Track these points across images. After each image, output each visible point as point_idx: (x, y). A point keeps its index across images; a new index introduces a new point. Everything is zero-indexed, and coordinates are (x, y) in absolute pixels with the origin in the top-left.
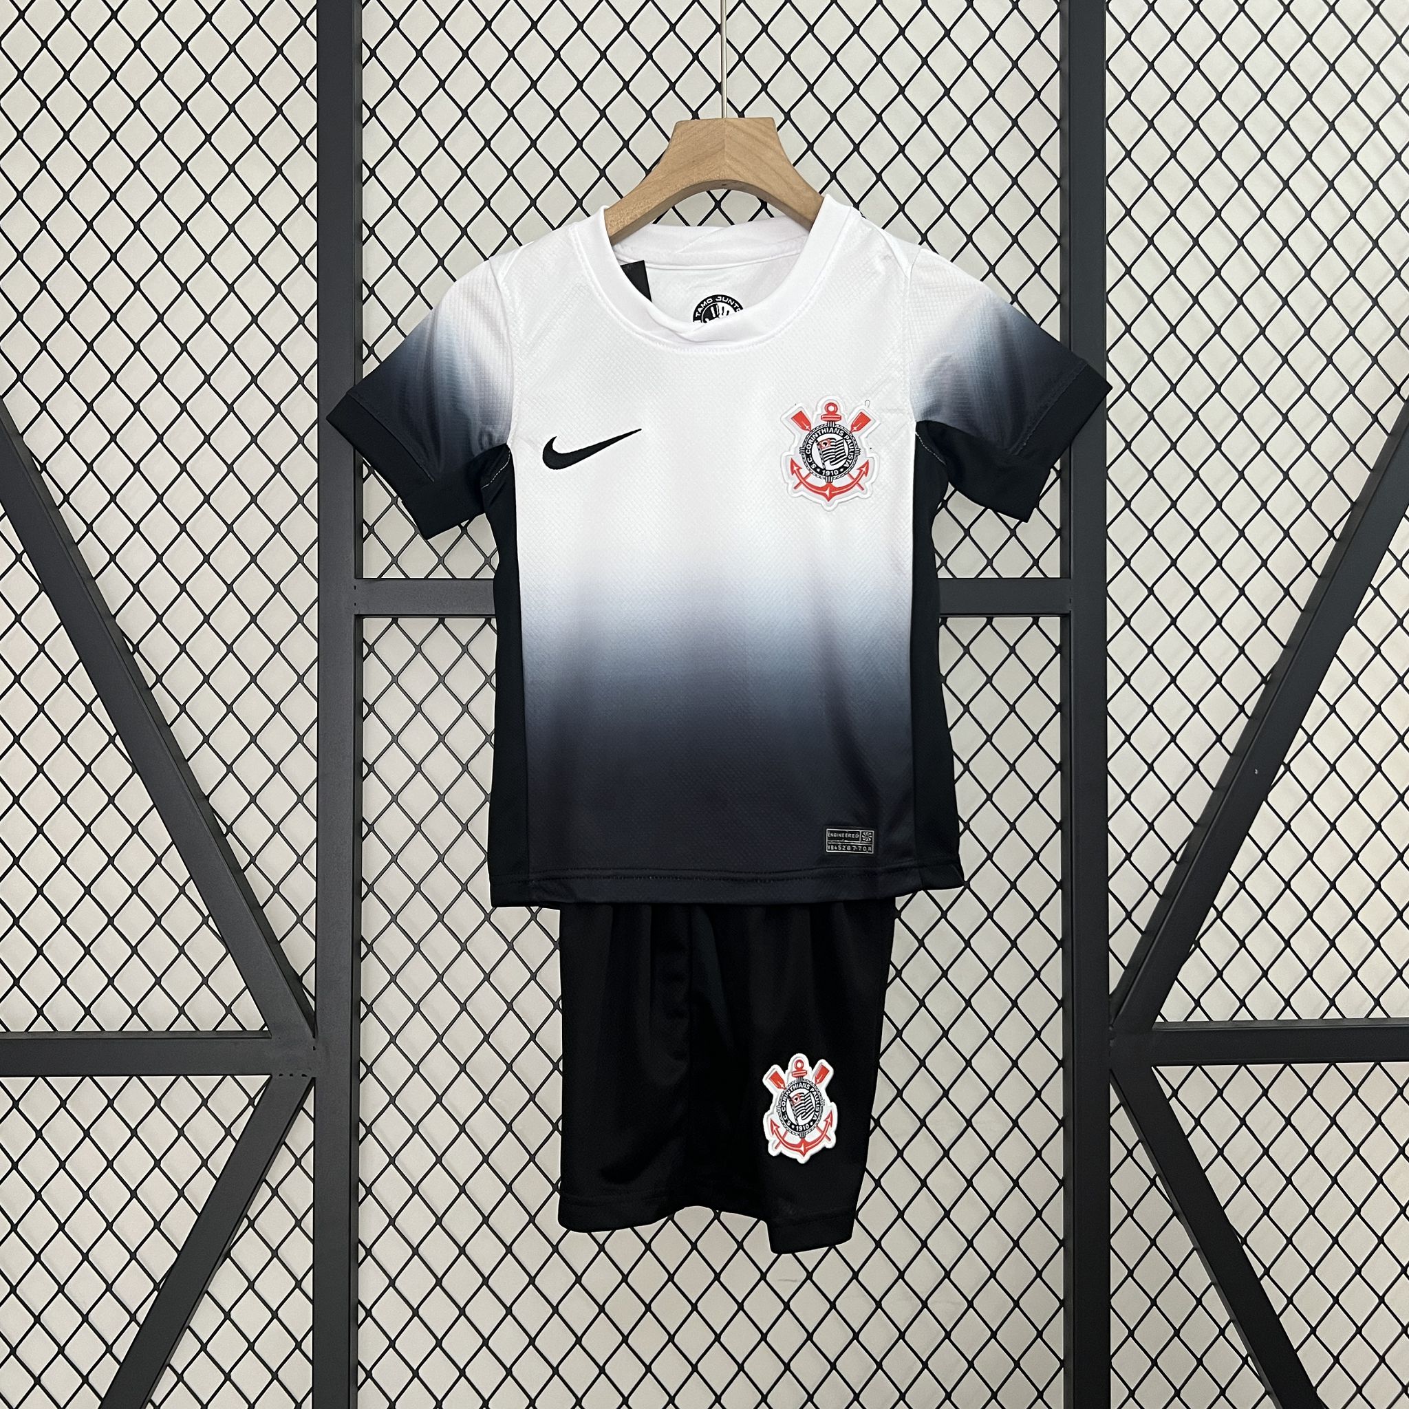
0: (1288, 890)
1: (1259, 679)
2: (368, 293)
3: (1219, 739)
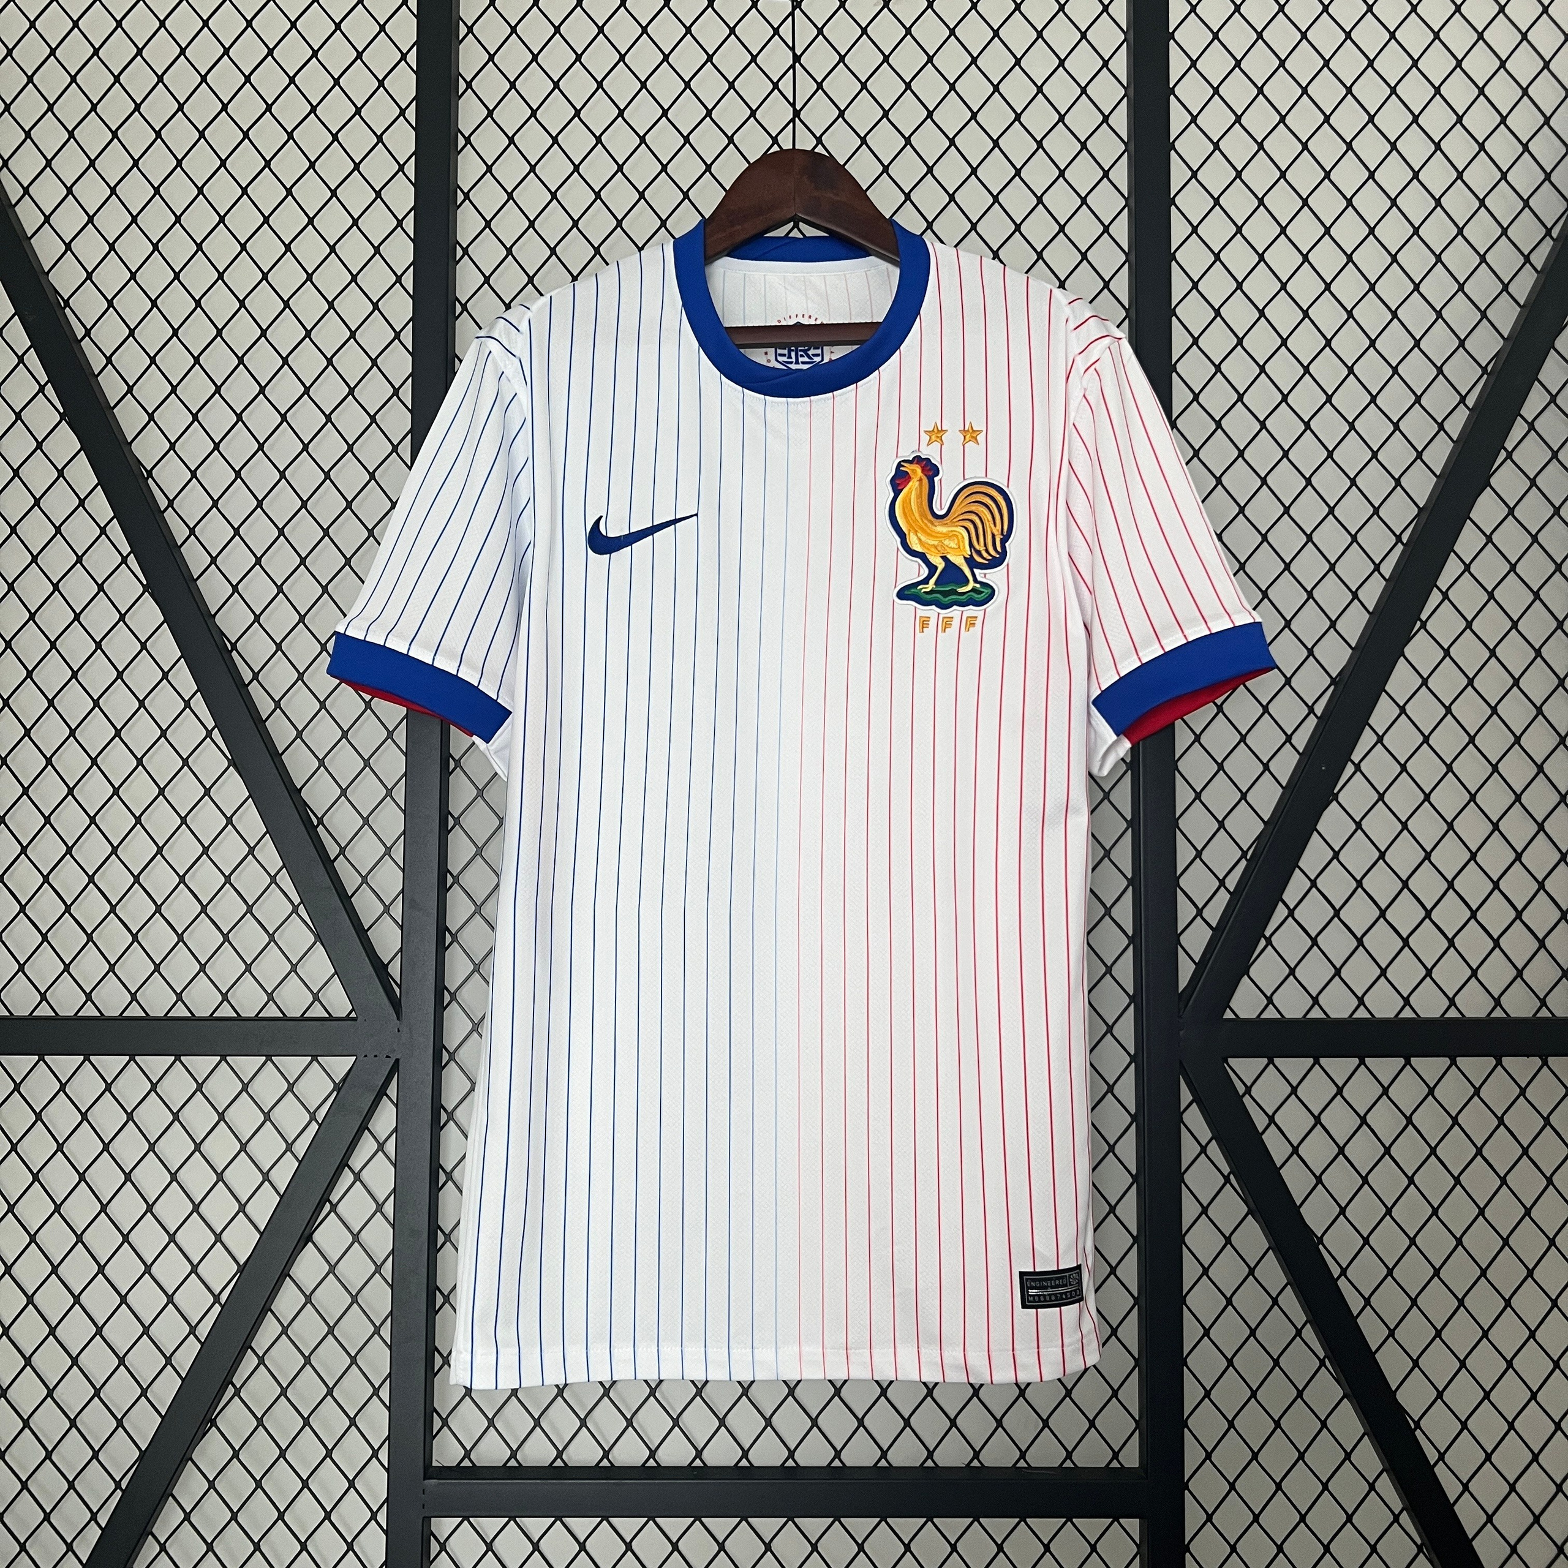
0: (1360, 889)
1: (1329, 680)
2: (461, 310)
3: (1289, 739)
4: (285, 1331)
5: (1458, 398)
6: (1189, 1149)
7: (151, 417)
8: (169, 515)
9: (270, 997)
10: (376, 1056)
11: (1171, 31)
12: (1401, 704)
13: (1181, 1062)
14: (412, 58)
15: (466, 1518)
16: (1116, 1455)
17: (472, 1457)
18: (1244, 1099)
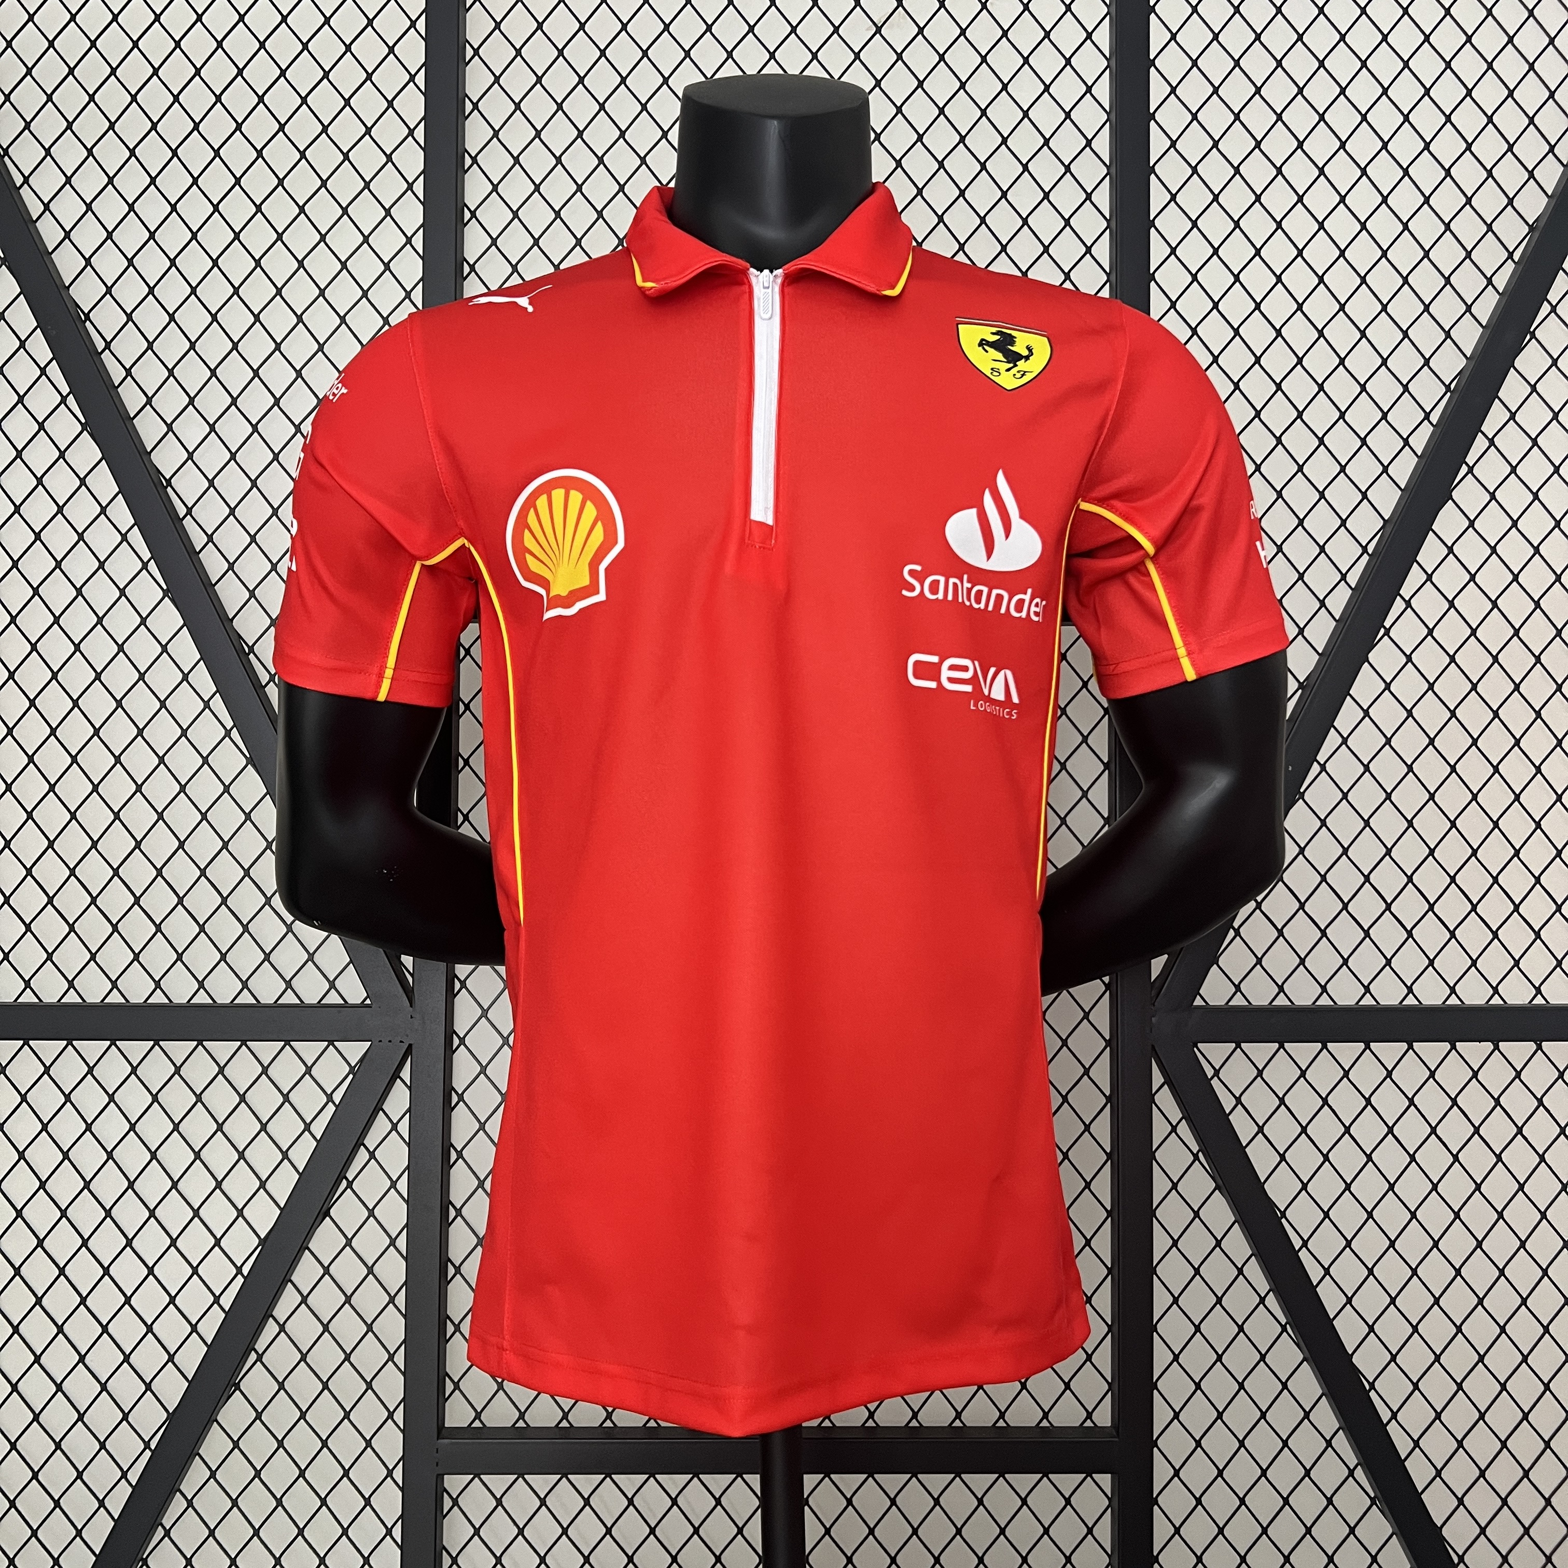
0: (1324, 884)
4: (304, 1300)
5: (1423, 415)
6: (1160, 1128)
7: (170, 427)
8: (188, 522)
9: (289, 984)
10: (390, 1041)
11: (1152, 57)
12: (1365, 708)
13: (1153, 1047)
14: (420, 79)
15: (477, 1475)
16: (1089, 1415)
17: (482, 1418)
18: (1212, 1082)
